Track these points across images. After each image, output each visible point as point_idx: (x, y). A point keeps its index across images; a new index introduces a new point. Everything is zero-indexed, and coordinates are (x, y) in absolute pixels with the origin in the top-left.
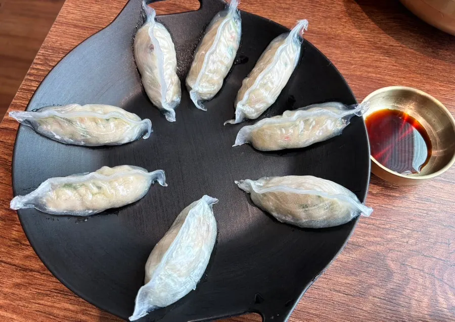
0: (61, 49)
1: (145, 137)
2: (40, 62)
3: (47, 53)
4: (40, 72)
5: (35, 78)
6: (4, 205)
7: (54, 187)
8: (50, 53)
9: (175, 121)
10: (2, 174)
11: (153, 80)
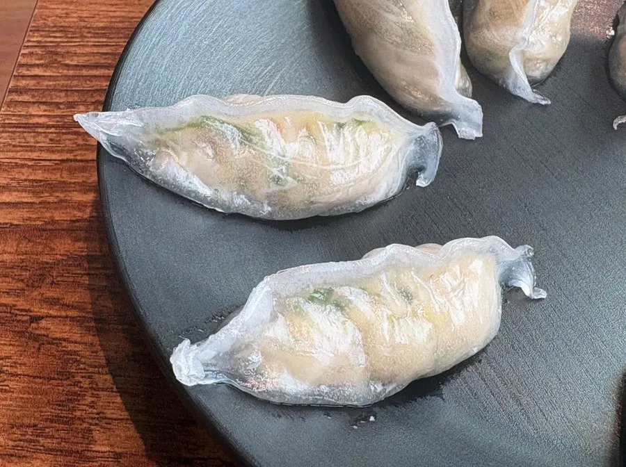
0: (86, 27)
1: (421, 182)
2: (37, 62)
3: (49, 39)
4: (46, 83)
5: (33, 96)
6: (42, 440)
7: (282, 307)
8: (58, 40)
9: (481, 135)
10: (7, 350)
11: (410, 32)
